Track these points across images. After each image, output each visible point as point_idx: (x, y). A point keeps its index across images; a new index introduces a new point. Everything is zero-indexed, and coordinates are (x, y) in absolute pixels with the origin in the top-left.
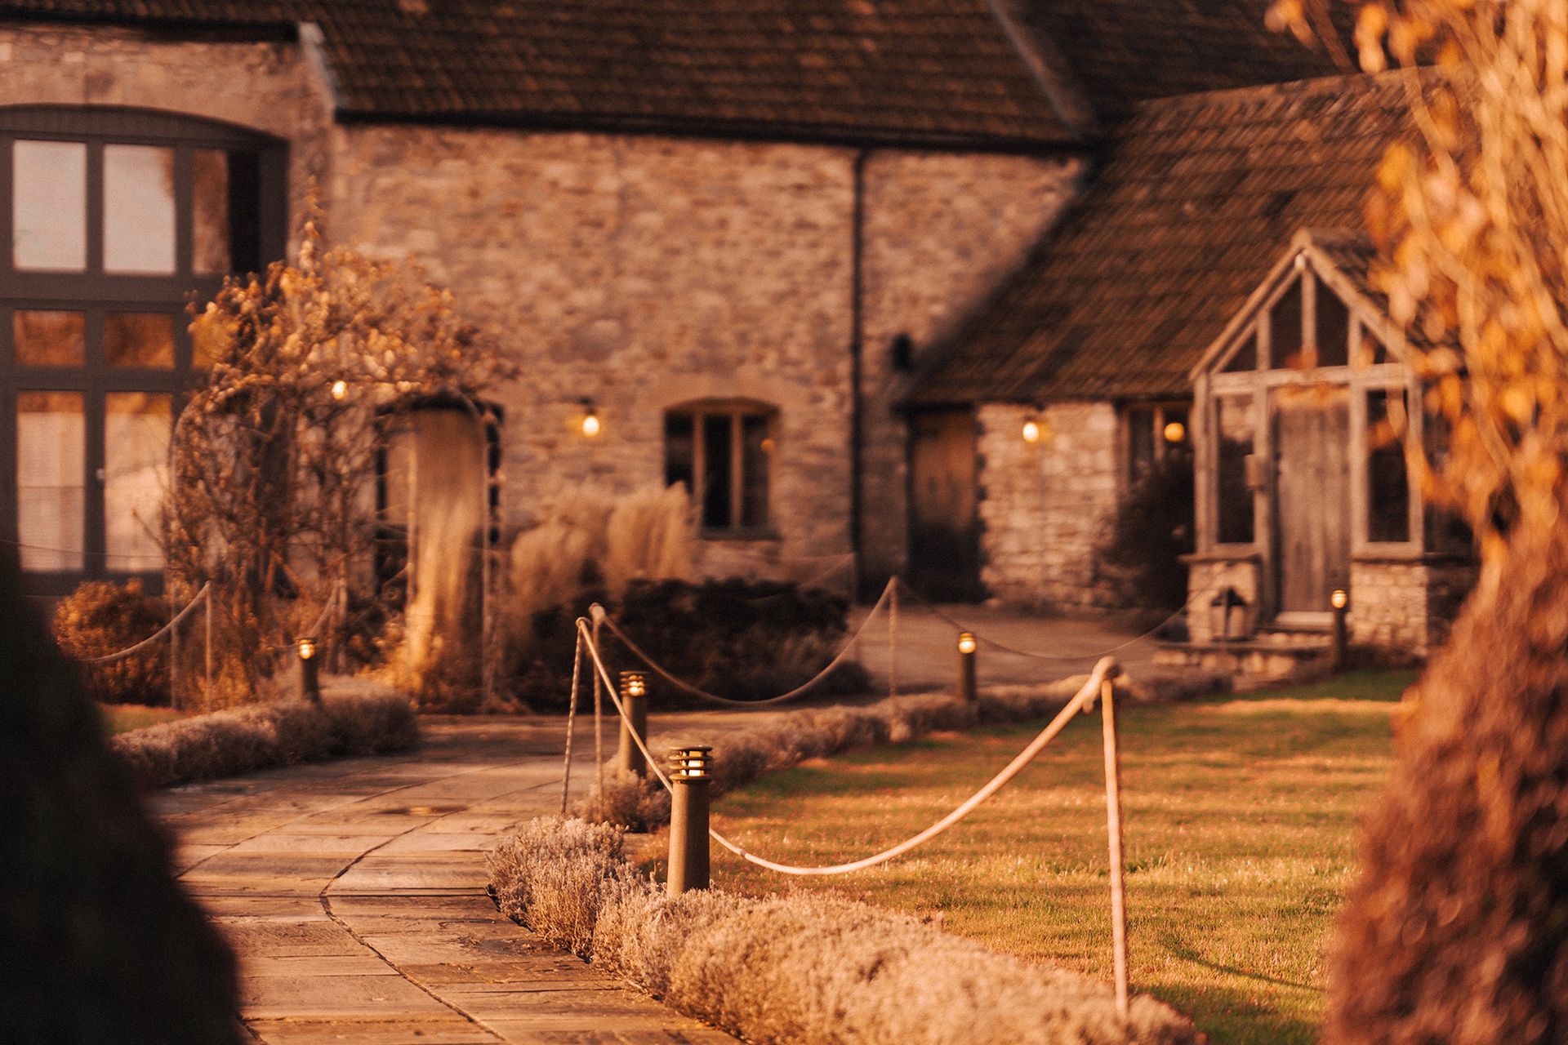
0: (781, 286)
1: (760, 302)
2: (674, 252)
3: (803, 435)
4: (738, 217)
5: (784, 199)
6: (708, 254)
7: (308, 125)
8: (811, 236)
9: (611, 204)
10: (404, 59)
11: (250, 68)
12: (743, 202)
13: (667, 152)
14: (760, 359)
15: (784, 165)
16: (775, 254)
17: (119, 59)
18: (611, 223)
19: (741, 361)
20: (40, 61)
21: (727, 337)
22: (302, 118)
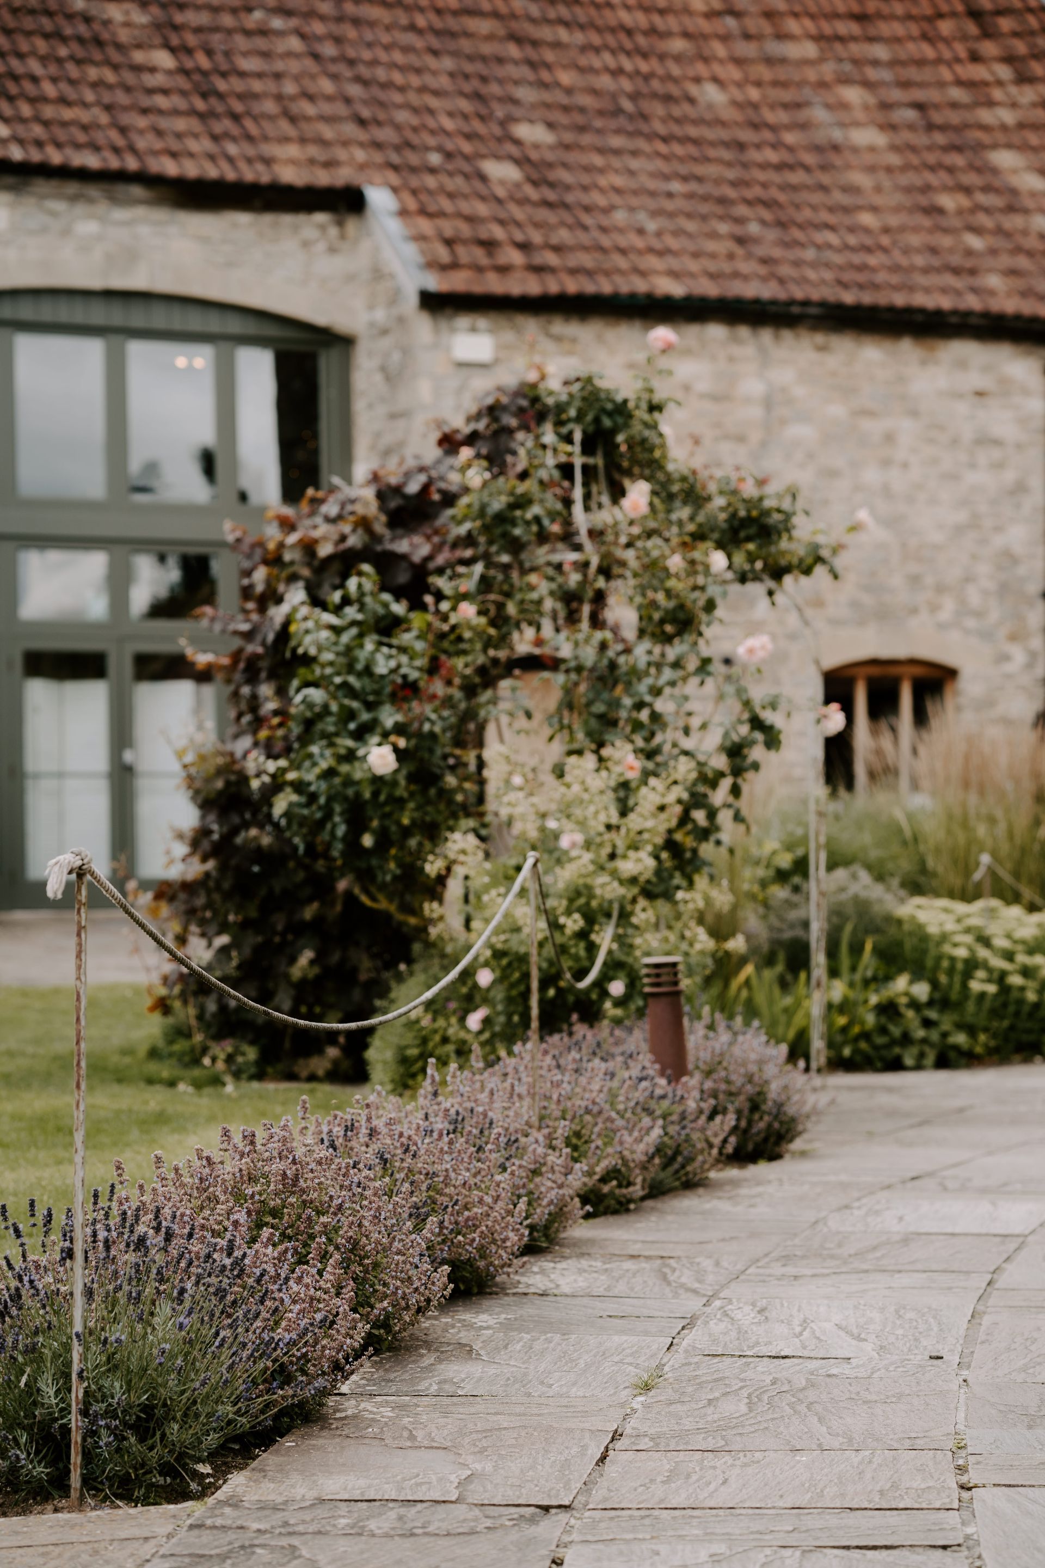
0: (962, 516)
1: (937, 537)
2: (832, 474)
3: (988, 702)
4: (906, 428)
5: (962, 408)
6: (872, 476)
7: (380, 315)
8: (996, 454)
9: (756, 412)
10: (498, 233)
11: (306, 244)
12: (914, 413)
13: (822, 349)
14: (934, 608)
15: (962, 365)
16: (953, 477)
17: (144, 230)
18: (755, 436)
19: (914, 611)
20: (44, 230)
21: (897, 581)
22: (371, 307)
